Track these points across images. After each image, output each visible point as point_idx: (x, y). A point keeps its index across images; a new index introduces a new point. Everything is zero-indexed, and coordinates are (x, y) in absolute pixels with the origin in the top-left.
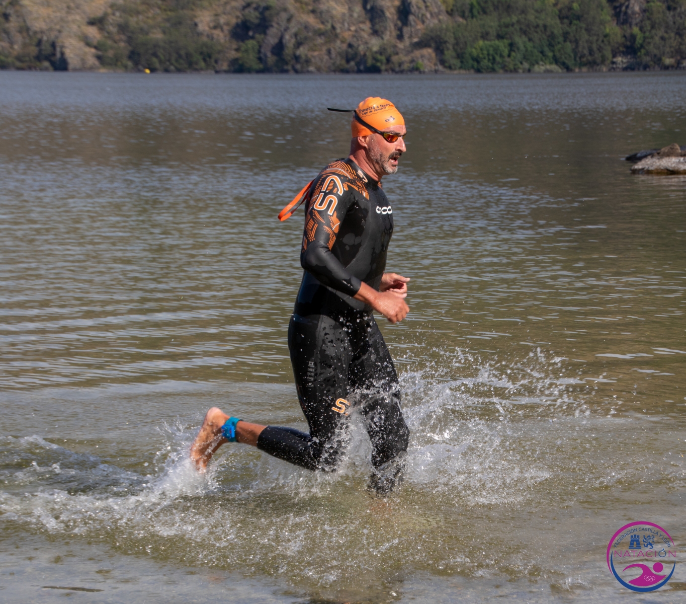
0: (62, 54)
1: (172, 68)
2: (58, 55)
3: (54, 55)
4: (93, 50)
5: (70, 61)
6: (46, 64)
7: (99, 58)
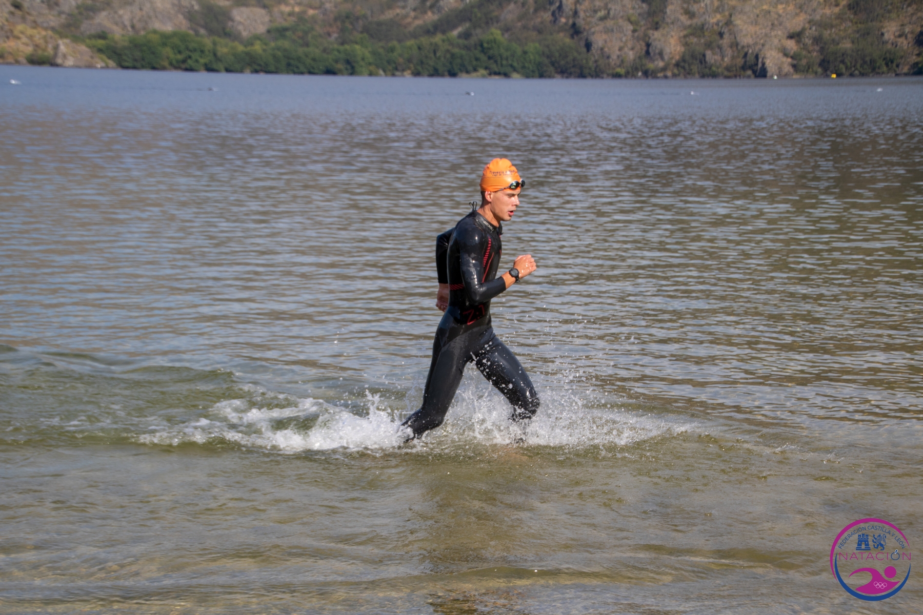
0: (763, 64)
1: (857, 72)
2: (760, 65)
3: (757, 64)
4: (789, 60)
5: (769, 69)
6: (749, 72)
7: (794, 66)
